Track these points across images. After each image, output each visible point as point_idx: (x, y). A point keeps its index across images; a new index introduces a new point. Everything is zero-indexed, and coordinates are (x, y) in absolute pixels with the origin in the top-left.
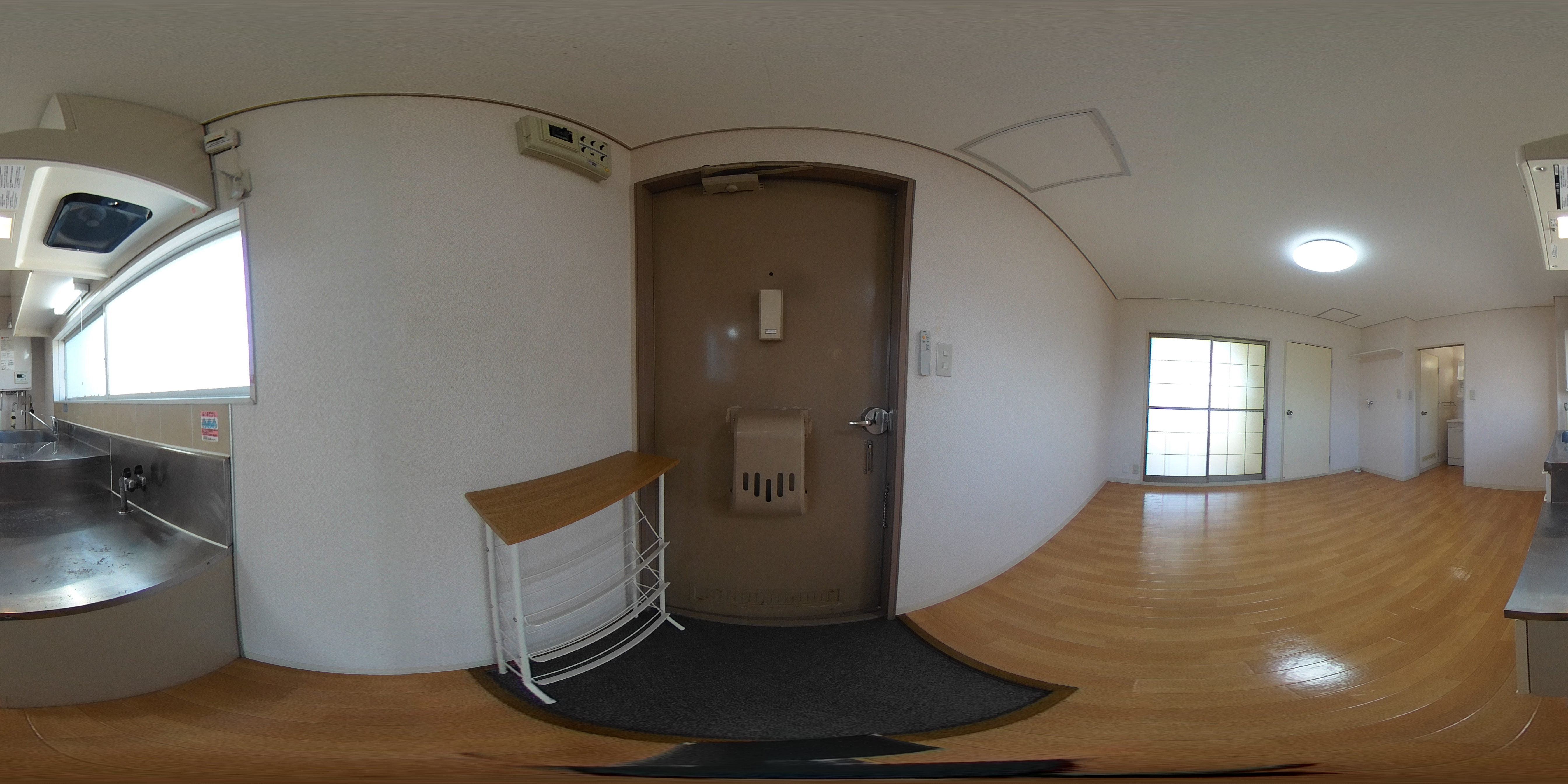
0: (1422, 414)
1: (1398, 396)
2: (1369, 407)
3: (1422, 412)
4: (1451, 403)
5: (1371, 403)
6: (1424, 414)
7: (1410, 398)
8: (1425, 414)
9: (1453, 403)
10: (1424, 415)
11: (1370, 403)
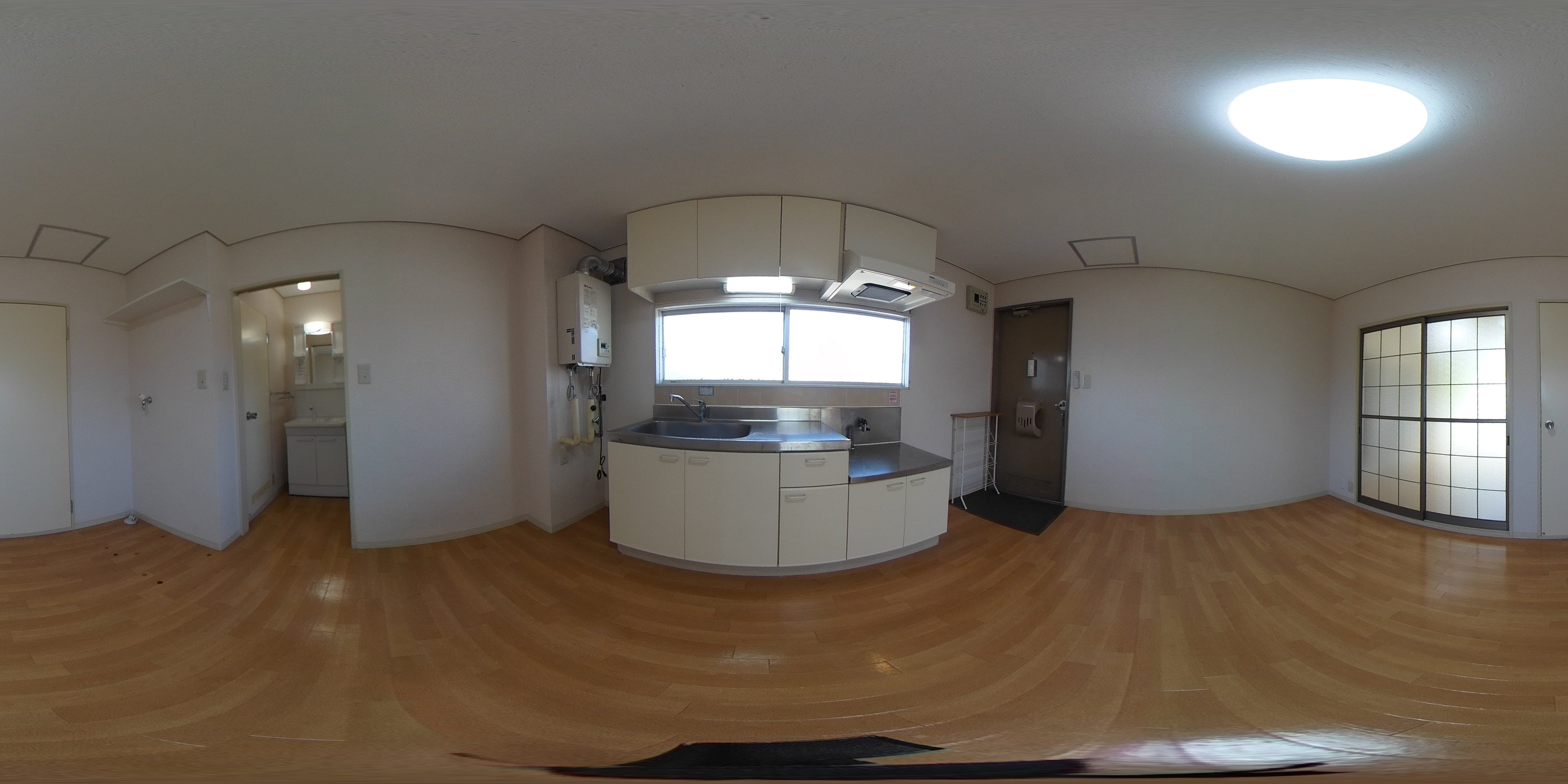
0: (248, 418)
1: (202, 384)
2: (144, 410)
3: (248, 413)
4: (285, 393)
5: (149, 401)
6: (251, 416)
7: (226, 388)
8: (254, 418)
9: (289, 393)
10: (252, 420)
11: (146, 400)
